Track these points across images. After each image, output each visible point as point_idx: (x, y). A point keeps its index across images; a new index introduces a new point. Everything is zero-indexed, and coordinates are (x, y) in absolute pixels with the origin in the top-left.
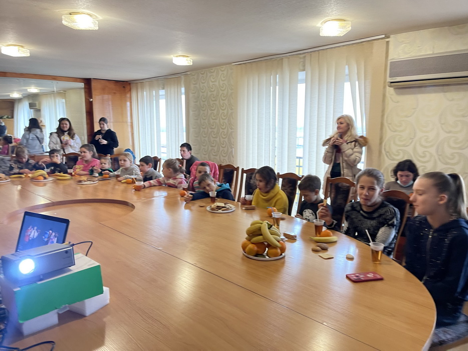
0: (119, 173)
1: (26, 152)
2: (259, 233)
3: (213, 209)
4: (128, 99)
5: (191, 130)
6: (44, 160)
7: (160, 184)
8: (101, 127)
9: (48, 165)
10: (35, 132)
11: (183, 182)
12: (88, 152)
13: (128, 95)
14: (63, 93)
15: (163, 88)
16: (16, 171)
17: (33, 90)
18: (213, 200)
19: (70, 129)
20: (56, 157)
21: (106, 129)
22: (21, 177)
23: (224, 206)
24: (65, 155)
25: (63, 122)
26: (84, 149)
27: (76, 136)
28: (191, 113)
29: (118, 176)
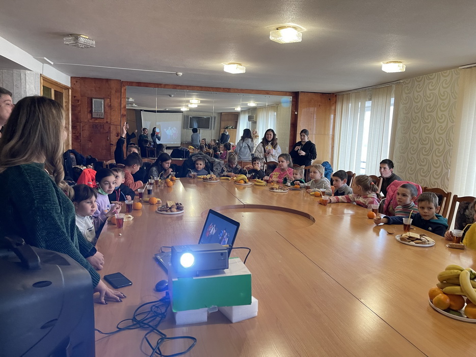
0: (310, 185)
1: (237, 159)
2: (456, 281)
3: (402, 239)
4: (333, 112)
5: (397, 145)
6: (248, 166)
7: (349, 201)
8: (301, 139)
9: (251, 171)
10: (247, 141)
11: (375, 202)
12: (285, 161)
13: (333, 108)
14: (275, 107)
15: (370, 100)
16: (225, 173)
17: (252, 104)
18: (407, 228)
19: (274, 139)
20: (257, 164)
21: (307, 140)
22: (228, 179)
23: (419, 237)
24: (267, 163)
25: (268, 133)
26: (282, 159)
27: (278, 147)
28: (399, 126)
29: (307, 188)
